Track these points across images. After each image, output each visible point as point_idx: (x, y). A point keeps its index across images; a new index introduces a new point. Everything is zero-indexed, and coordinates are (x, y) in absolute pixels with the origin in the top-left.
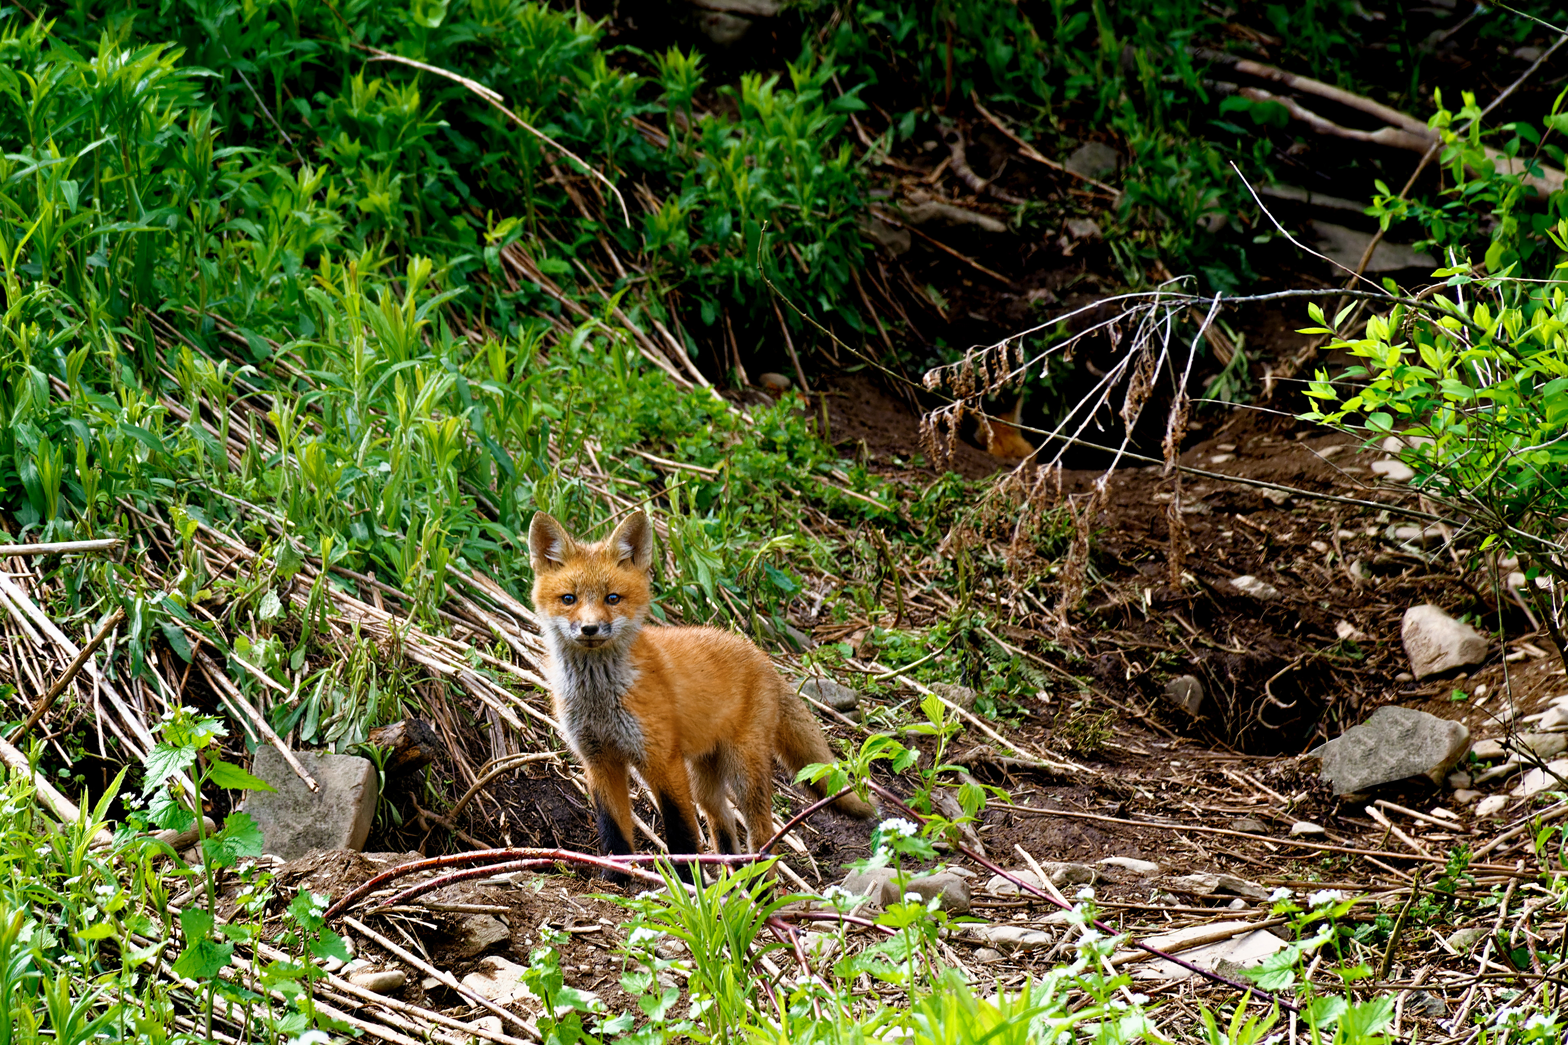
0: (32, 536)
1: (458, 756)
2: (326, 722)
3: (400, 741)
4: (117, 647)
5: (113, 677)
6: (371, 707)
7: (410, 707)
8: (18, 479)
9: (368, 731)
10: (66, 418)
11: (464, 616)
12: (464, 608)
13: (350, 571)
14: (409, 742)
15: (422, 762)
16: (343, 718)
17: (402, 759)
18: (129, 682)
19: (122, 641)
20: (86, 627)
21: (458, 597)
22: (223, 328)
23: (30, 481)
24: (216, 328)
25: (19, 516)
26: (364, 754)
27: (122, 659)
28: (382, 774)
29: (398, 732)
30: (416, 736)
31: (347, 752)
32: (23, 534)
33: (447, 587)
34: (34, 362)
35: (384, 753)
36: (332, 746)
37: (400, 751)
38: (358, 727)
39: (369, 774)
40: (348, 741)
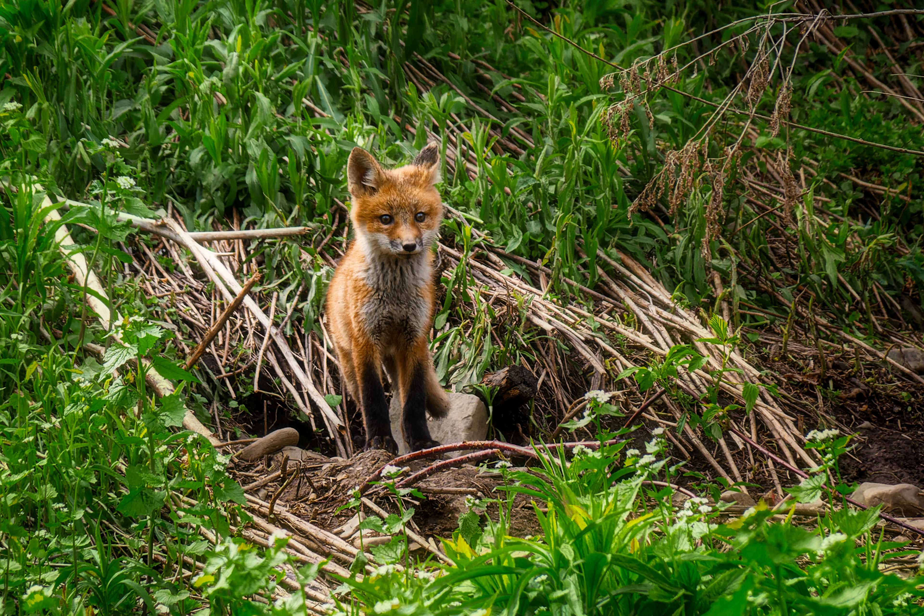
0: (253, 224)
1: (560, 394)
2: (452, 368)
3: (504, 382)
4: (296, 310)
5: (289, 333)
6: (485, 357)
7: (528, 359)
8: (244, 182)
9: (482, 375)
10: (287, 135)
11: (609, 294)
12: (610, 288)
13: (524, 259)
14: (511, 383)
15: (522, 399)
16: (464, 365)
17: (505, 397)
18: (302, 337)
19: (300, 306)
20: (275, 294)
21: (606, 278)
22: (481, 71)
23: (253, 184)
24: (476, 71)
25: (246, 211)
26: (477, 393)
27: (300, 320)
28: (491, 408)
29: (503, 375)
30: (516, 379)
31: (464, 391)
32: (245, 224)
33: (600, 271)
34: (266, 92)
35: (492, 392)
36: (454, 387)
37: (504, 390)
38: (475, 372)
39: (478, 408)
40: (465, 383)
